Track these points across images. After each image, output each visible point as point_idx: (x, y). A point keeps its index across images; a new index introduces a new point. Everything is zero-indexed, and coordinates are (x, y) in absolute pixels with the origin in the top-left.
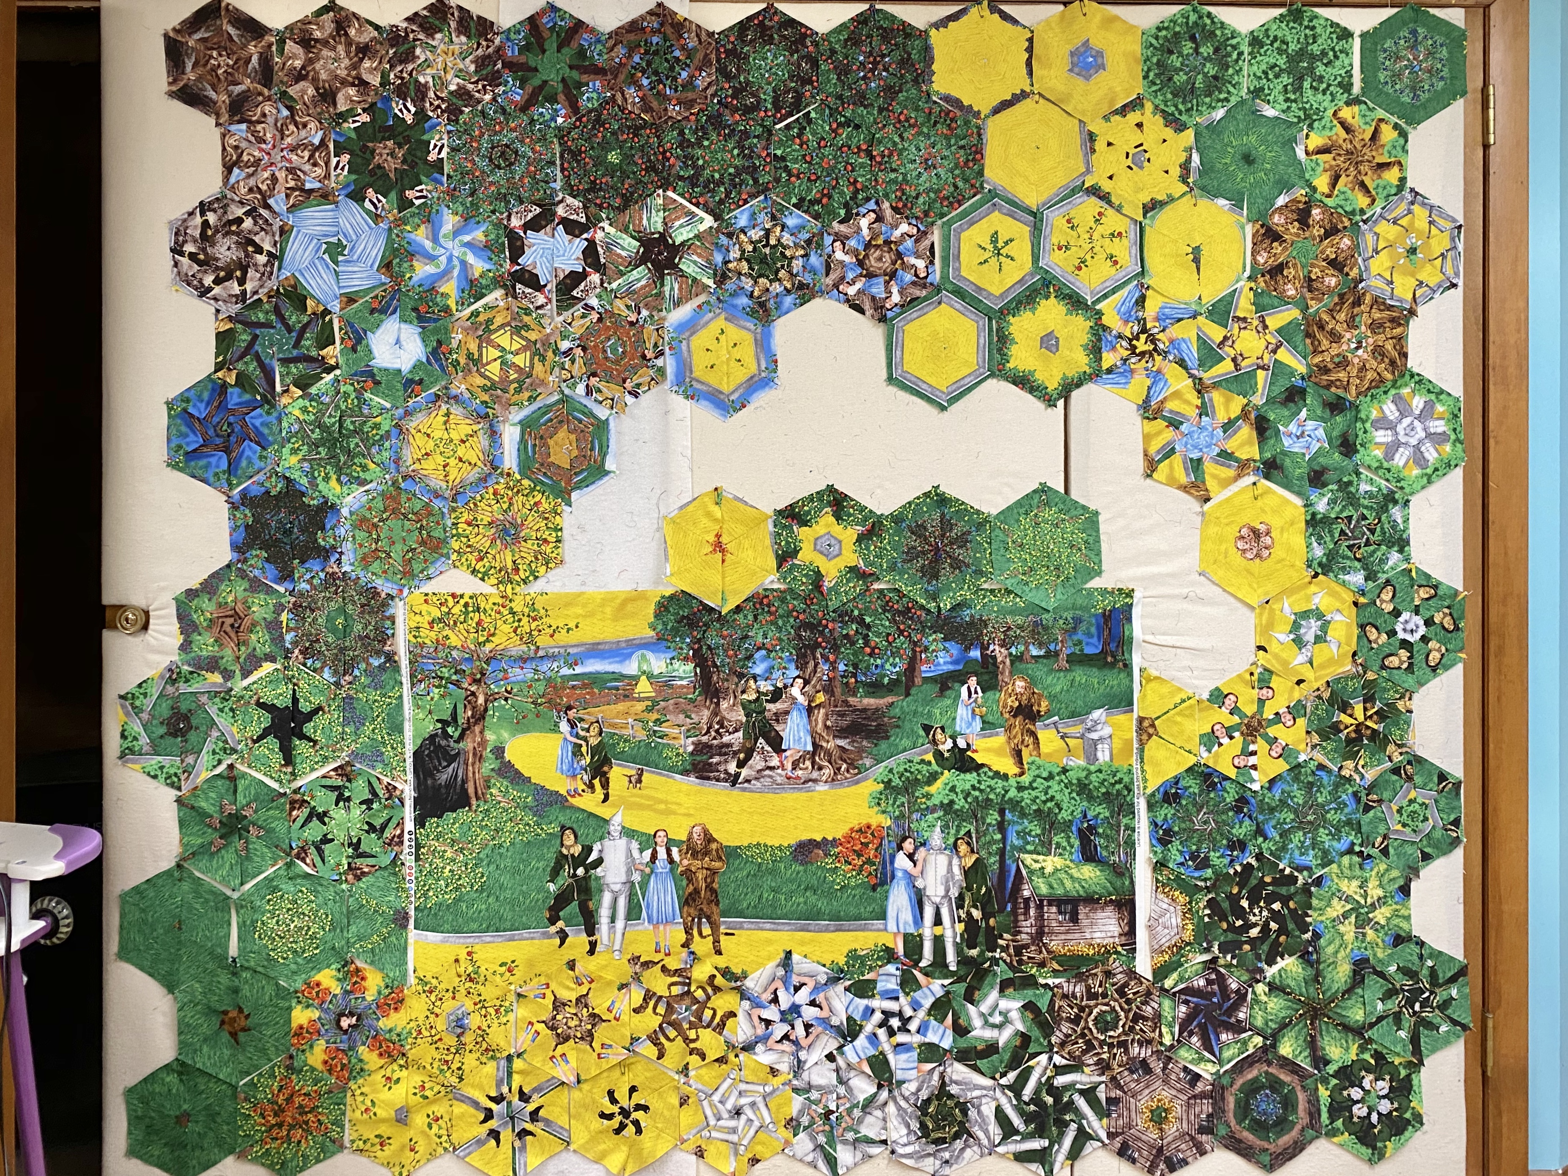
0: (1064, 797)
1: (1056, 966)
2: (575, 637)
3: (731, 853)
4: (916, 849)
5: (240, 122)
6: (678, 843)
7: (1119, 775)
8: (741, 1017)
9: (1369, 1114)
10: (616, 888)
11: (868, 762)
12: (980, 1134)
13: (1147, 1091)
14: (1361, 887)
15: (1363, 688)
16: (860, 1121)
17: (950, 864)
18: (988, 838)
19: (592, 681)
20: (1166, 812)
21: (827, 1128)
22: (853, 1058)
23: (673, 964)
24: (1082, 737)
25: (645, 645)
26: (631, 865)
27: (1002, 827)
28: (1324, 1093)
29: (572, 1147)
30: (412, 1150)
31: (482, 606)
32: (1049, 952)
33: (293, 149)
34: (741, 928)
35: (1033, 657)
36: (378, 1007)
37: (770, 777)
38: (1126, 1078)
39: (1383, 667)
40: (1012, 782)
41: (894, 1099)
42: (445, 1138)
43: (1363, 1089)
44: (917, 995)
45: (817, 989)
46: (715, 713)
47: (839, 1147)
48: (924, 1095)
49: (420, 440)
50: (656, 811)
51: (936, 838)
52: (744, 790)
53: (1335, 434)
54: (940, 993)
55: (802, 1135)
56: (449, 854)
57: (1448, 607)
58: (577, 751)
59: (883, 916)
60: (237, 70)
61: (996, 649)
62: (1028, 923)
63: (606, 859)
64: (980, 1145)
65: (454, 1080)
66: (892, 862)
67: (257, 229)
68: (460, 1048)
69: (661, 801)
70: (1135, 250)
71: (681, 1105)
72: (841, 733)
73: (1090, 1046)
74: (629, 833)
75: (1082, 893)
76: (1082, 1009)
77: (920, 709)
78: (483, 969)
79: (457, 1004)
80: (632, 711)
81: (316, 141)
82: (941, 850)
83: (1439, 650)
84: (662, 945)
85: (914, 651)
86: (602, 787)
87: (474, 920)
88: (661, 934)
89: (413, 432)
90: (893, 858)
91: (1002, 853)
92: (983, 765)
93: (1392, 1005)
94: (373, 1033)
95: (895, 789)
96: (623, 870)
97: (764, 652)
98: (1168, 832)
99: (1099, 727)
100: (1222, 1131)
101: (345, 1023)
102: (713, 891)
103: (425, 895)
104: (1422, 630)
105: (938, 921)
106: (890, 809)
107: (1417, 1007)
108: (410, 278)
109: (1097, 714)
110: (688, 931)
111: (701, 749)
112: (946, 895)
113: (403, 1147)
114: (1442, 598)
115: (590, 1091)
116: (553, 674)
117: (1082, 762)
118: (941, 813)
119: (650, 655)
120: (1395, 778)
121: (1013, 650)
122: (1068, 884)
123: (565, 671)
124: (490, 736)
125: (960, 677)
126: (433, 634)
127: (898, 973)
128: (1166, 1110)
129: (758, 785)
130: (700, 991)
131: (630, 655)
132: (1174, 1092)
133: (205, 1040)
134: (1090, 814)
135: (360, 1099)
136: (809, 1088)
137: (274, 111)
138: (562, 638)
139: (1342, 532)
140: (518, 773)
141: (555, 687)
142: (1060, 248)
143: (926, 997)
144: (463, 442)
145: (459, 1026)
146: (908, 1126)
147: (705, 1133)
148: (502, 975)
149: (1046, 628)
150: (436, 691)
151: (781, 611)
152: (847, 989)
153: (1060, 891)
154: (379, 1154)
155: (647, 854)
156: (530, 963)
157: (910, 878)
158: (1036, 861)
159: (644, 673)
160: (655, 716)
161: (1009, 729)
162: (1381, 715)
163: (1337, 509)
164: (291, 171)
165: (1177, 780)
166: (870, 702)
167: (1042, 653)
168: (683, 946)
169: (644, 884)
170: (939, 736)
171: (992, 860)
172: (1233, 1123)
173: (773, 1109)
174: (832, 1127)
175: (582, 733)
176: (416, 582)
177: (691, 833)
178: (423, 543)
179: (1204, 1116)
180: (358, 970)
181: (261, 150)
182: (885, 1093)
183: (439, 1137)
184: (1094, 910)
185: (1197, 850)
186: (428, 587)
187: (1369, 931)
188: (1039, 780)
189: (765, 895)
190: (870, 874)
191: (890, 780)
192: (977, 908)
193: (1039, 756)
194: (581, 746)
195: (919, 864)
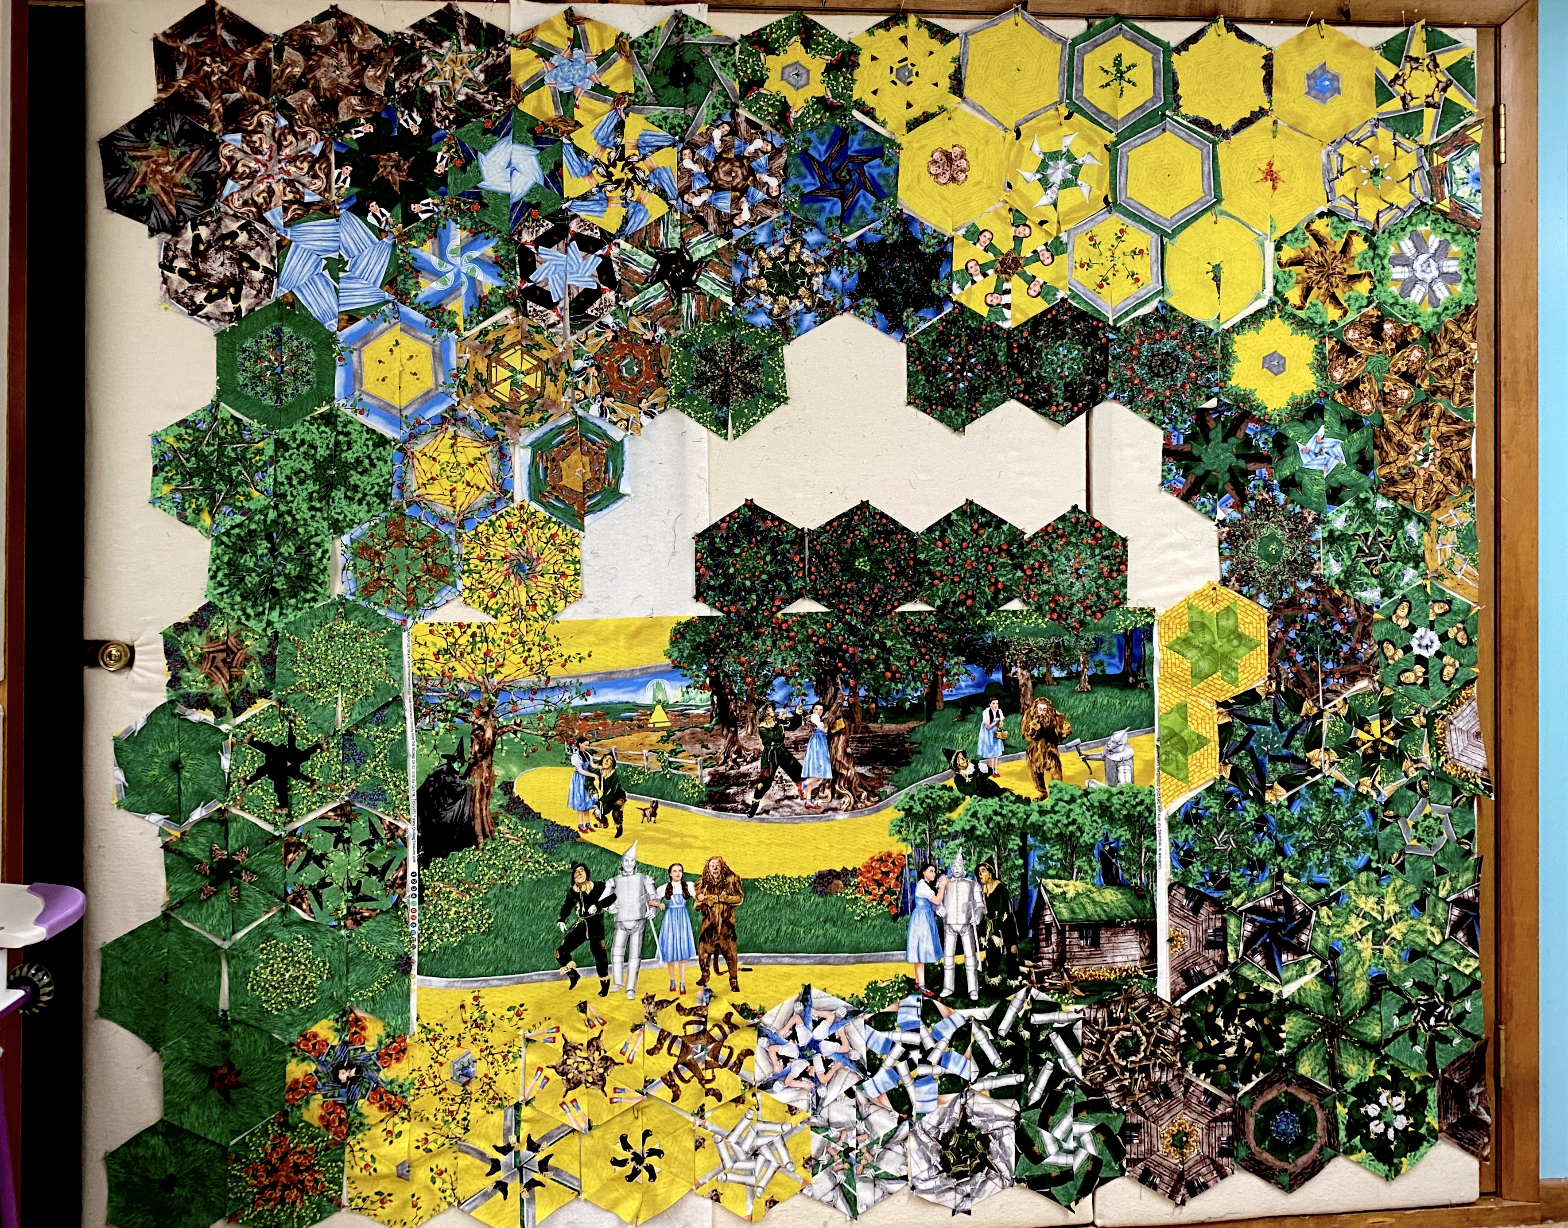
0: (1085, 819)
1: (1077, 992)
2: (588, 666)
3: (748, 887)
4: (937, 876)
5: (234, 131)
7: (1140, 797)
8: (759, 1055)
9: (1386, 1130)
10: (630, 925)
11: (888, 789)
12: (1002, 1166)
13: (1168, 1116)
14: (1377, 903)
15: (1380, 704)
16: (880, 1157)
17: (972, 892)
18: (1010, 863)
19: (605, 711)
20: (1187, 833)
21: (847, 1166)
22: (872, 1092)
23: (688, 1002)
24: (1104, 759)
25: (660, 674)
26: (646, 902)
27: (1024, 852)
28: (1342, 1111)
29: (583, 1196)
30: (414, 1206)
31: (490, 636)
32: (1071, 977)
33: (292, 160)
34: (759, 963)
35: (1055, 679)
36: (378, 1058)
37: (789, 806)
38: (1147, 1103)
39: (1399, 683)
40: (1034, 806)
41: (915, 1133)
42: (449, 1192)
43: (1380, 1105)
44: (938, 1026)
45: (836, 1023)
46: (733, 742)
47: (859, 1185)
48: (945, 1128)
49: (425, 464)
50: (670, 844)
51: (958, 865)
52: (762, 820)
53: (1353, 450)
54: (960, 1023)
55: (821, 1174)
56: (454, 896)
57: (1462, 622)
58: (589, 784)
59: (903, 947)
60: (232, 77)
61: (1018, 671)
62: (1050, 949)
63: (619, 896)
64: (1001, 1176)
65: (459, 1132)
66: (913, 892)
67: (252, 243)
68: (466, 1098)
69: (676, 835)
70: (1156, 268)
71: (697, 1148)
72: (861, 761)
73: (1111, 1073)
74: (642, 868)
75: (1103, 917)
76: (1103, 1034)
77: (941, 734)
78: (490, 1013)
79: (463, 1052)
80: (647, 741)
81: (316, 152)
82: (963, 877)
83: (1453, 665)
84: (677, 983)
85: (935, 676)
86: (616, 821)
87: (480, 963)
88: (676, 972)
89: (419, 455)
90: (913, 886)
91: (1023, 878)
92: (1005, 790)
93: (1409, 1020)
94: (373, 1085)
95: (916, 816)
96: (637, 906)
97: (782, 678)
98: (1189, 853)
99: (1121, 748)
100: (1243, 1153)
101: (343, 1075)
102: (730, 926)
103: (428, 938)
104: (1437, 646)
105: (959, 950)
106: (911, 836)
107: (1432, 1021)
108: (416, 296)
109: (1118, 735)
110: (704, 968)
111: (718, 779)
112: (968, 924)
113: (404, 1205)
114: (1456, 613)
115: (602, 1137)
116: (564, 705)
117: (1103, 785)
118: (962, 840)
119: (665, 684)
120: (1410, 793)
121: (1035, 673)
122: (1090, 908)
123: (578, 702)
124: (498, 771)
125: (982, 701)
126: (438, 666)
127: (919, 1004)
128: (1187, 1135)
129: (777, 815)
130: (716, 1029)
131: (643, 685)
132: (1195, 1116)
133: (193, 1099)
134: (1112, 837)
135: (359, 1154)
136: (828, 1125)
137: (272, 121)
138: (574, 667)
139: (1360, 550)
140: (527, 809)
141: (566, 719)
142: (1082, 266)
143: (947, 1027)
144: (471, 465)
145: (465, 1074)
146: (929, 1160)
147: (722, 1176)
148: (510, 1020)
149: (1068, 649)
150: (442, 725)
151: (800, 636)
152: (868, 1022)
153: (1081, 916)
154: (379, 1211)
155: (662, 890)
156: (540, 1006)
157: (931, 906)
158: (1057, 886)
159: (659, 702)
160: (670, 746)
161: (1031, 752)
162: (1397, 732)
163: (1354, 526)
164: (290, 183)
165: (1197, 801)
166: (891, 727)
167: (1064, 674)
168: (699, 983)
170: (961, 761)
172: (1253, 1144)
173: (791, 1150)
174: (851, 1165)
175: (595, 766)
176: (421, 612)
177: (707, 867)
178: (428, 571)
179: (1224, 1139)
180: (357, 1019)
181: (257, 161)
182: (905, 1127)
183: (444, 1191)
184: (1115, 934)
185: (1218, 871)
186: (433, 617)
187: (1386, 948)
188: (1061, 803)
189: (784, 928)
190: (891, 904)
191: (911, 807)
192: (998, 935)
193: (1061, 779)
194: (593, 779)
195: (941, 893)
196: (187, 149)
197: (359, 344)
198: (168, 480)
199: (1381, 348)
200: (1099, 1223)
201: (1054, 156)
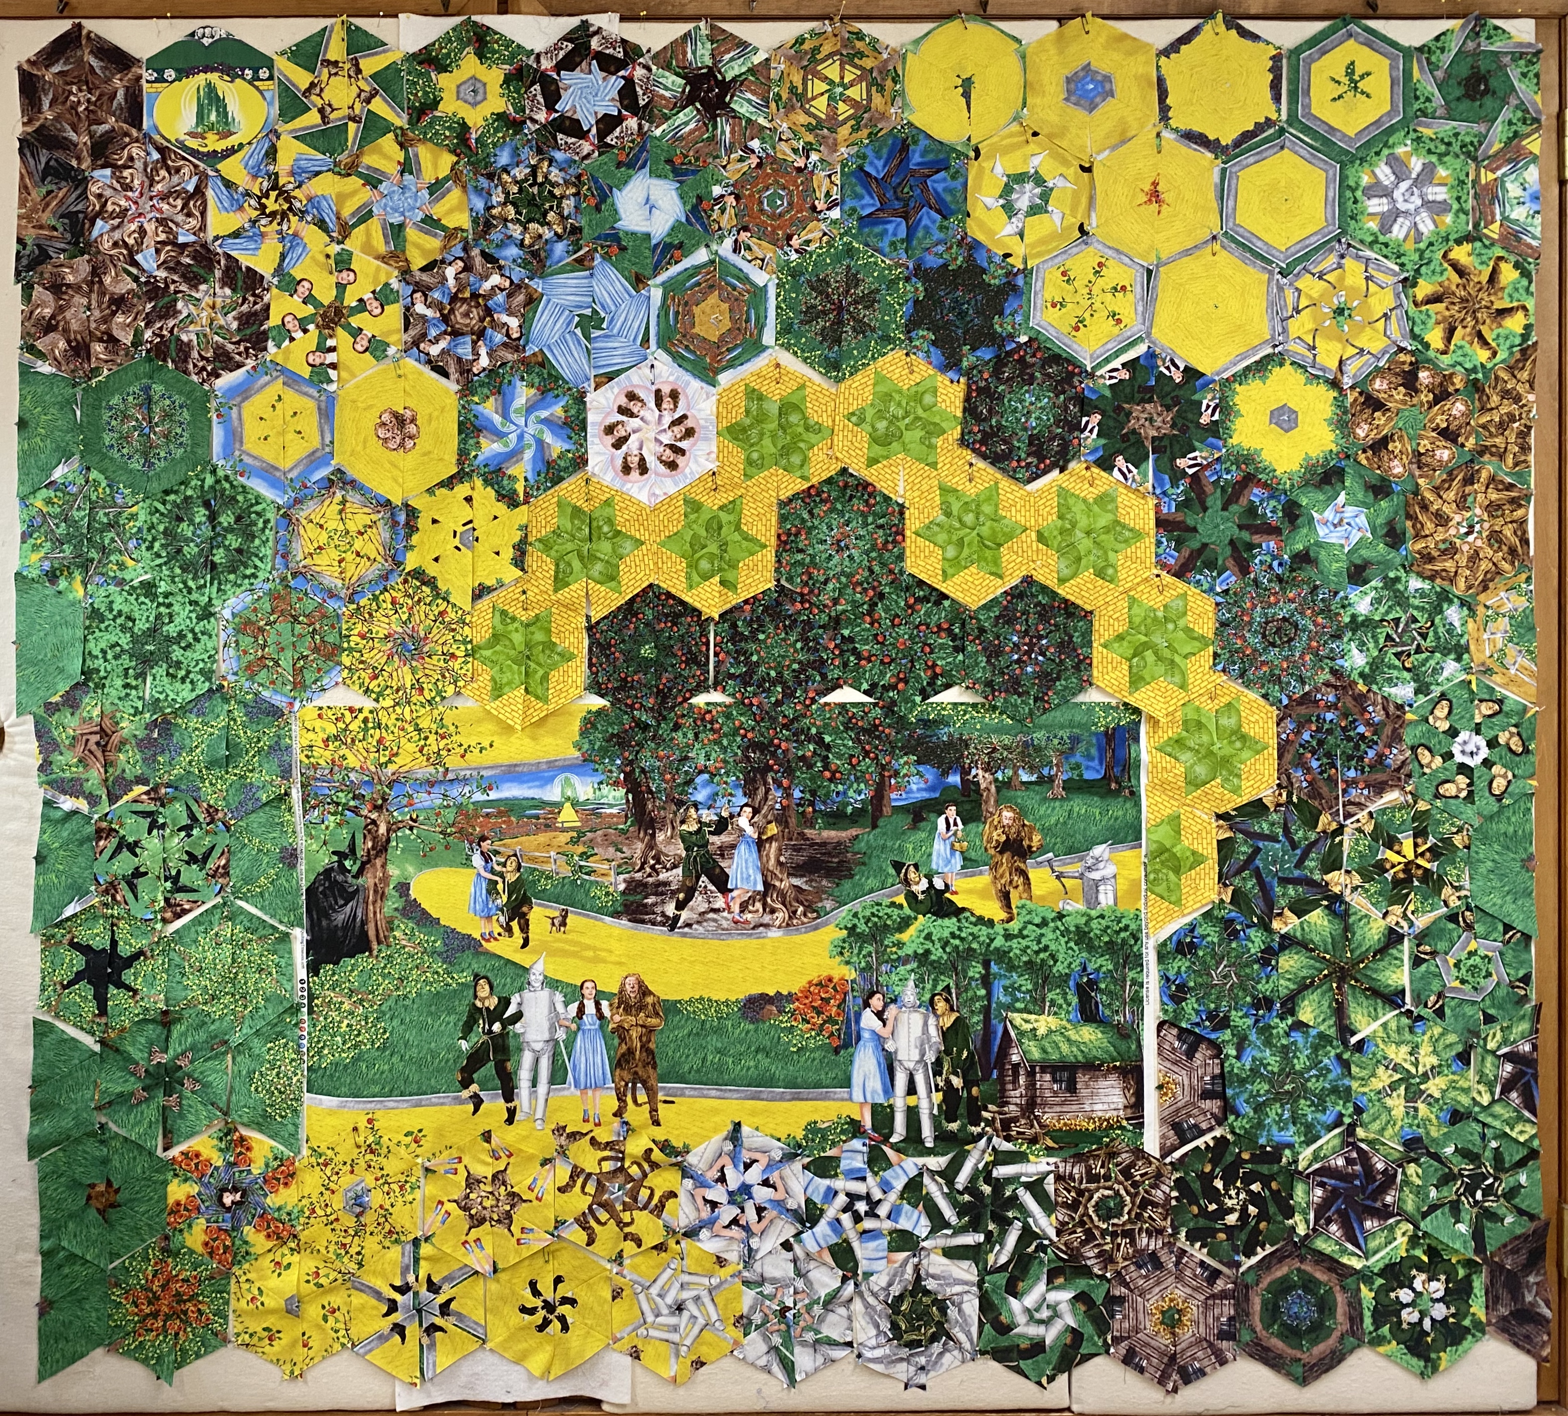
0: (1059, 946)
1: (1050, 1143)
2: (489, 757)
3: (670, 1008)
4: (886, 1006)
5: (103, 167)
6: (609, 996)
7: (1124, 922)
8: (683, 1197)
9: (1421, 1320)
10: (538, 1046)
11: (828, 904)
12: (962, 1337)
13: (1157, 1289)
14: (1411, 1054)
15: (1414, 820)
16: (821, 1319)
17: (926, 1024)
18: (970, 994)
19: (509, 808)
20: (1181, 964)
21: (783, 1327)
22: (812, 1247)
23: (603, 1136)
24: (1081, 876)
25: (569, 767)
26: (555, 1022)
27: (986, 981)
28: (1367, 1295)
29: (488, 1346)
30: (305, 1346)
31: (384, 722)
32: (1041, 1126)
33: (164, 197)
34: (682, 1095)
35: (1023, 783)
36: (265, 1181)
37: (715, 920)
38: (1133, 1274)
39: (1437, 796)
40: (999, 928)
41: (861, 1295)
42: (342, 1332)
43: (1414, 1290)
44: (888, 1174)
45: (770, 1167)
46: (651, 846)
47: (797, 1349)
48: (896, 1290)
49: (311, 531)
50: (582, 958)
51: (909, 994)
52: (684, 935)
53: (1380, 521)
54: (913, 1172)
55: (753, 1335)
56: (346, 1006)
57: (1516, 726)
58: (492, 888)
59: (847, 1083)
60: (100, 107)
61: (979, 775)
62: (1017, 1093)
63: (526, 1014)
64: (961, 1349)
65: (353, 1267)
66: (858, 1022)
68: (360, 1230)
69: (588, 947)
70: (1141, 307)
71: (614, 1298)
72: (796, 870)
73: (1090, 1236)
74: (552, 984)
75: (1080, 1058)
76: (1080, 1193)
77: (889, 844)
78: (385, 1139)
79: (354, 1179)
80: (555, 842)
81: (191, 188)
82: (915, 1008)
83: (1505, 776)
84: (591, 1113)
85: (882, 776)
86: (522, 930)
87: (374, 1082)
88: (590, 1101)
89: (304, 522)
90: (858, 1016)
91: (986, 1011)
92: (964, 909)
93: (1450, 1192)
94: (260, 1211)
95: (860, 936)
96: (546, 1025)
97: (706, 776)
98: (1182, 988)
99: (1101, 865)
100: (1246, 1337)
101: (228, 1199)
102: (650, 1052)
103: (319, 1053)
104: (1484, 752)
105: (911, 1090)
107: (1479, 1195)
109: (1098, 850)
110: (621, 1098)
111: (634, 887)
112: (921, 1060)
113: (293, 1344)
114: (1507, 715)
115: (509, 1281)
116: (464, 800)
117: (1081, 907)
118: (914, 965)
119: (575, 779)
120: (1452, 926)
121: (999, 776)
123: (479, 797)
124: (394, 871)
126: (328, 754)
127: (865, 1149)
128: (1179, 1312)
129: (701, 929)
130: (635, 1167)
131: (551, 779)
132: (1189, 1291)
133: (70, 1216)
134: (1091, 967)
135: (245, 1286)
136: (762, 1281)
137: (143, 154)
138: (473, 757)
139: (1388, 637)
140: (424, 912)
141: (466, 815)
142: (1054, 305)
143: (897, 1177)
144: (361, 534)
145: (358, 1204)
146: (877, 1326)
147: (642, 1331)
149: (1038, 749)
150: (332, 818)
151: (725, 729)
152: (805, 1167)
153: (1055, 1056)
154: (268, 1349)
155: (573, 1008)
156: (440, 1132)
157: (879, 1040)
158: (1027, 1022)
159: (568, 799)
160: (581, 849)
161: (995, 867)
162: (1434, 853)
163: (1382, 610)
164: (161, 222)
165: (1192, 928)
166: (831, 835)
167: (1033, 778)
168: (615, 1115)
169: (570, 1044)
170: (912, 875)
171: (975, 1019)
172: (1259, 1327)
173: (720, 1306)
174: (789, 1327)
175: (498, 868)
176: (308, 694)
177: (623, 985)
178: (316, 650)
179: (1224, 1319)
180: (242, 1139)
181: (128, 199)
182: (850, 1287)
183: (337, 1331)
184: (1095, 1078)
185: (1216, 1009)
186: (323, 700)
187: (1421, 1106)
188: (1030, 927)
189: (710, 1058)
190: (832, 1034)
191: (855, 926)
192: (957, 1075)
193: (1031, 898)
194: (496, 882)
195: (890, 1023)
196: (54, 187)
197: (239, 399)
198: (36, 548)
199: (1415, 400)
200: (1076, 1408)
201: (1020, 178)
